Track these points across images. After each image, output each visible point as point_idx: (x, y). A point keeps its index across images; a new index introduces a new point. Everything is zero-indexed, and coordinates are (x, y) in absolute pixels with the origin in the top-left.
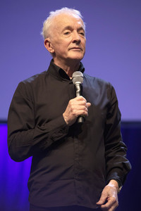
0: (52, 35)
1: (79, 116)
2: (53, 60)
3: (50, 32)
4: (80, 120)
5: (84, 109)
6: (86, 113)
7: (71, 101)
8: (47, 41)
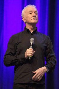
8: (23, 18)
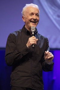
0: (25, 15)
1: (33, 44)
2: (25, 25)
3: (25, 14)
4: (33, 46)
5: (35, 42)
6: (36, 43)
7: (30, 38)
